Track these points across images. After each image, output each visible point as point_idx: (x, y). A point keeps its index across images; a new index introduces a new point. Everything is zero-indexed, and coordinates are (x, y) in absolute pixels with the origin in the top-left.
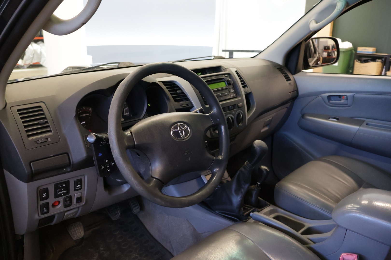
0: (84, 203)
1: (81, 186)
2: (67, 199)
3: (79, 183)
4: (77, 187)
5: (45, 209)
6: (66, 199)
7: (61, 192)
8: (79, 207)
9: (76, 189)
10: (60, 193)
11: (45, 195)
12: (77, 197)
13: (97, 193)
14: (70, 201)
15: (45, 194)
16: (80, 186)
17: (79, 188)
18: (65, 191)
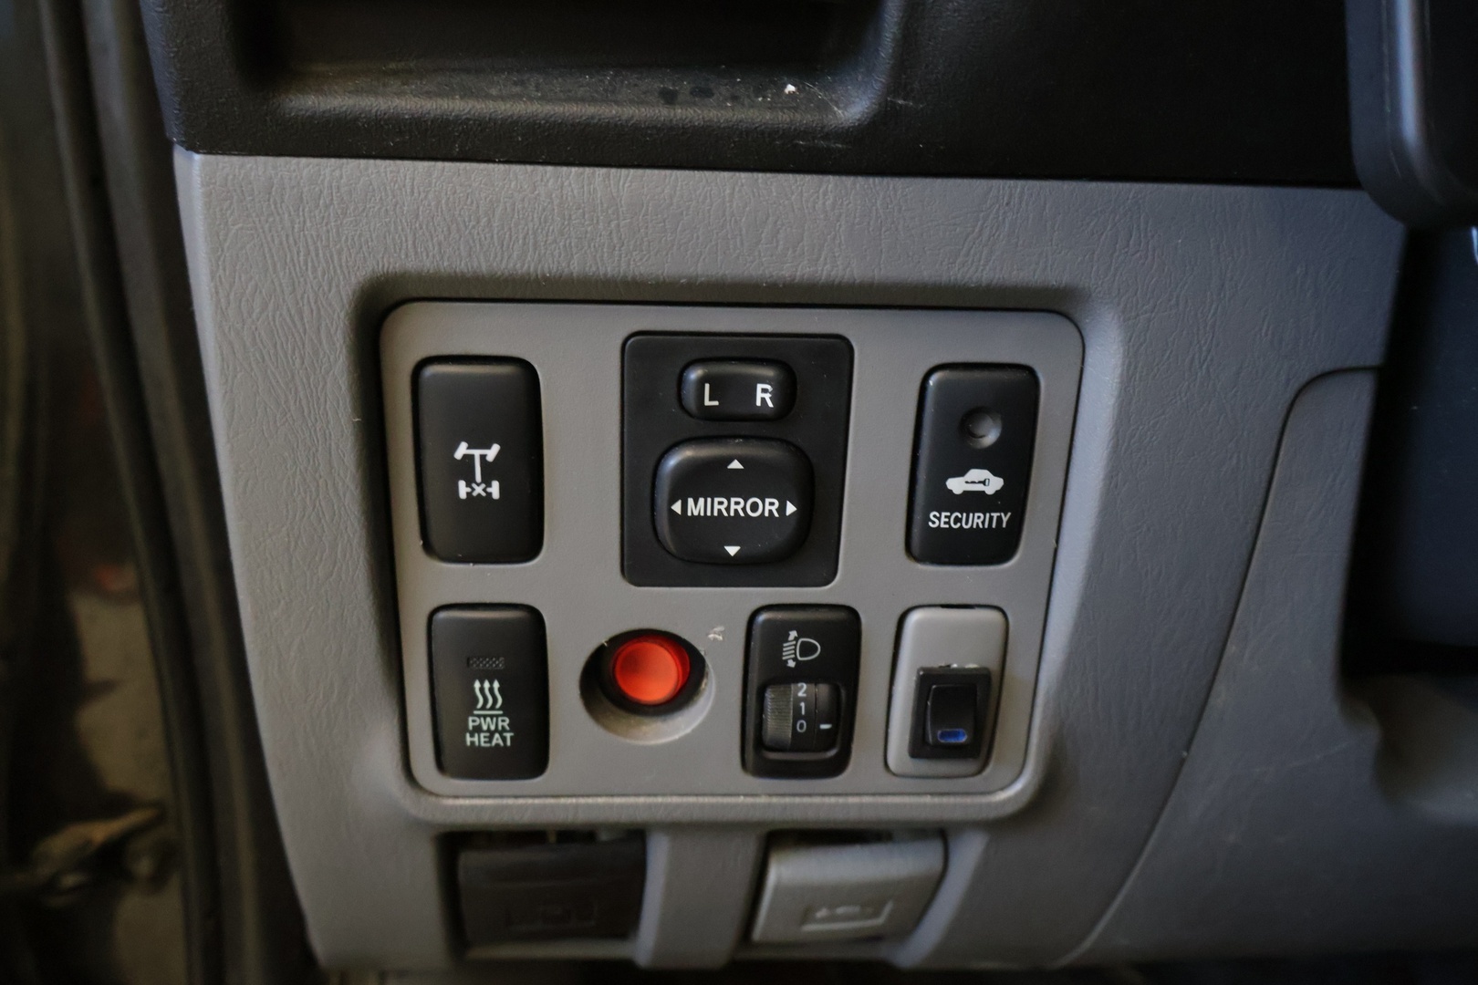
0: (1018, 786)
1: (1014, 498)
2: (790, 654)
3: (990, 435)
4: (956, 485)
5: (487, 690)
6: (777, 634)
7: (719, 505)
8: (941, 833)
9: (939, 520)
10: (696, 508)
11: (490, 471)
12: (936, 662)
13: (1222, 696)
14: (823, 690)
15: (492, 453)
16: (994, 484)
17: (977, 520)
18: (770, 506)
